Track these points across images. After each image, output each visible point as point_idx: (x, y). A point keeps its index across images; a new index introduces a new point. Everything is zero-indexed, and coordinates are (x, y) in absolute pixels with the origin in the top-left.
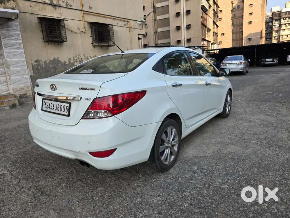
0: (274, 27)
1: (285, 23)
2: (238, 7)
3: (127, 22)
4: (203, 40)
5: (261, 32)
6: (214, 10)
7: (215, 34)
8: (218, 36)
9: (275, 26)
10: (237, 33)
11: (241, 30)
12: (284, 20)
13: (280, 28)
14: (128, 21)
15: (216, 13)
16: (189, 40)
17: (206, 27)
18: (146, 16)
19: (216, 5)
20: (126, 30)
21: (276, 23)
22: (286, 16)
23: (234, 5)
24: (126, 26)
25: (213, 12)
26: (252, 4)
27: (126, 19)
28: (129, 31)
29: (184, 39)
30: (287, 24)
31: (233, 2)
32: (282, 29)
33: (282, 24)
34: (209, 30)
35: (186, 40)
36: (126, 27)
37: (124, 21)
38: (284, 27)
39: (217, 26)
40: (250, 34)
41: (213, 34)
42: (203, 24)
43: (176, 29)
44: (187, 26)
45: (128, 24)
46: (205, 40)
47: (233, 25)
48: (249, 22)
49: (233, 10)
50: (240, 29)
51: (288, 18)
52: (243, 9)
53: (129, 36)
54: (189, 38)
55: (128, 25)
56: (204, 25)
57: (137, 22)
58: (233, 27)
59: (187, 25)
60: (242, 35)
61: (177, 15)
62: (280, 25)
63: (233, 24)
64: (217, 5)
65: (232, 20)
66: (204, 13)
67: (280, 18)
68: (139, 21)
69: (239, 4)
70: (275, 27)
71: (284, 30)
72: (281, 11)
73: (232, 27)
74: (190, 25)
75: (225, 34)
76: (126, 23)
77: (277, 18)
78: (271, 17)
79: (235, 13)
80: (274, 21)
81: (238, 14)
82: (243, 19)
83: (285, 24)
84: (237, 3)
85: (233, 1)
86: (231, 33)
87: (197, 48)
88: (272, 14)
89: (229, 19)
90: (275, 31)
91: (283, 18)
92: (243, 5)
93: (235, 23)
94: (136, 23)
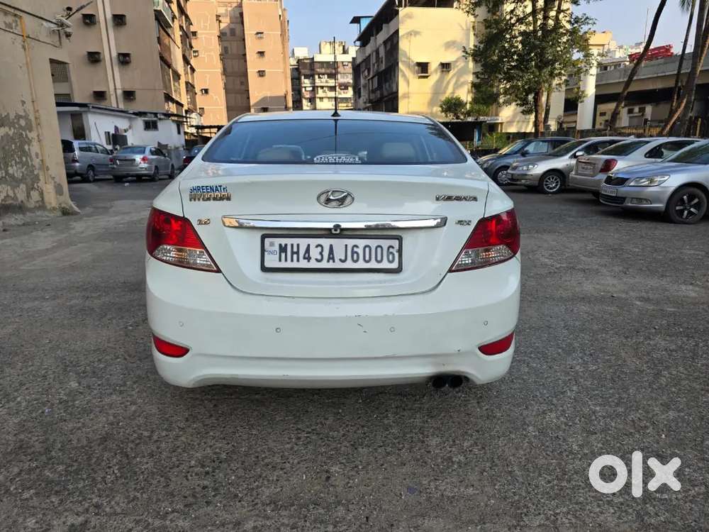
0: (303, 89)
1: (322, 85)
2: (233, 31)
3: (13, 18)
4: (168, 98)
5: (285, 97)
6: (181, 27)
7: (190, 87)
8: (196, 94)
9: (305, 87)
10: (236, 93)
11: (243, 87)
12: (319, 77)
13: (315, 95)
14: (15, 15)
15: (188, 38)
16: (129, 95)
17: (169, 66)
18: (74, 10)
19: (184, 17)
20: (13, 43)
21: (306, 83)
22: (323, 71)
23: (223, 26)
24: (12, 28)
25: (181, 33)
26: (262, 33)
27: (10, 6)
28: (24, 47)
29: (115, 89)
30: (326, 87)
31: (220, 19)
32: (317, 96)
33: (318, 87)
34: (177, 76)
35: (119, 92)
36: (13, 33)
37: (6, 13)
38: (320, 93)
39: (193, 70)
40: (264, 99)
41: (187, 88)
42: (162, 58)
43: (87, 61)
44: (121, 58)
45: (17, 25)
46: (173, 100)
47: (225, 72)
48: (259, 71)
49: (222, 36)
50: (242, 83)
51: (326, 76)
52: (244, 40)
53: (25, 62)
54: (128, 88)
55: (19, 28)
56: (166, 62)
57: (44, 23)
58: (226, 76)
59: (119, 54)
60: (249, 98)
61: (88, 21)
62: (315, 89)
63: (225, 70)
64: (187, 17)
65: (221, 59)
66: (162, 32)
67: (312, 72)
68: (51, 22)
69: (232, 26)
70: (306, 90)
71: (321, 99)
72: (313, 58)
73: (224, 77)
74: (127, 55)
75: (210, 91)
76: (10, 19)
77: (308, 72)
78: (296, 69)
79: (226, 44)
80: (303, 77)
81: (234, 47)
82: (246, 61)
83: (322, 87)
84: (229, 22)
85: (220, 16)
86: (223, 92)
87: (162, 117)
88: (298, 62)
89: (214, 57)
90: (306, 99)
91: (319, 75)
92: (244, 30)
93: (229, 70)
94: (42, 24)
